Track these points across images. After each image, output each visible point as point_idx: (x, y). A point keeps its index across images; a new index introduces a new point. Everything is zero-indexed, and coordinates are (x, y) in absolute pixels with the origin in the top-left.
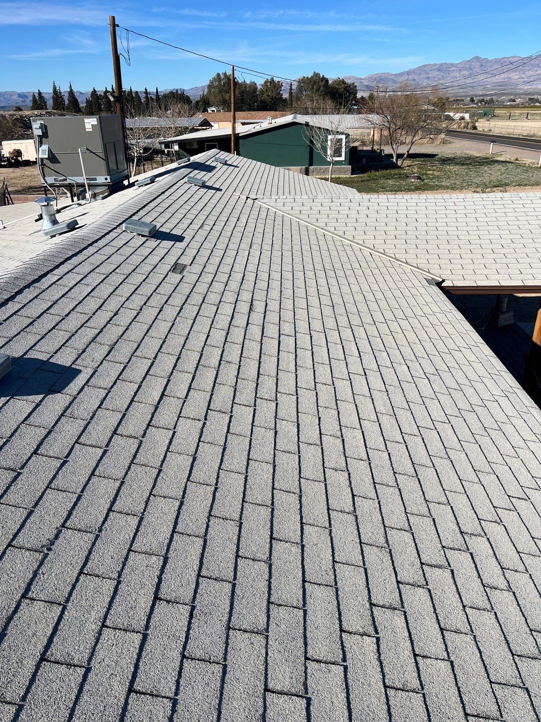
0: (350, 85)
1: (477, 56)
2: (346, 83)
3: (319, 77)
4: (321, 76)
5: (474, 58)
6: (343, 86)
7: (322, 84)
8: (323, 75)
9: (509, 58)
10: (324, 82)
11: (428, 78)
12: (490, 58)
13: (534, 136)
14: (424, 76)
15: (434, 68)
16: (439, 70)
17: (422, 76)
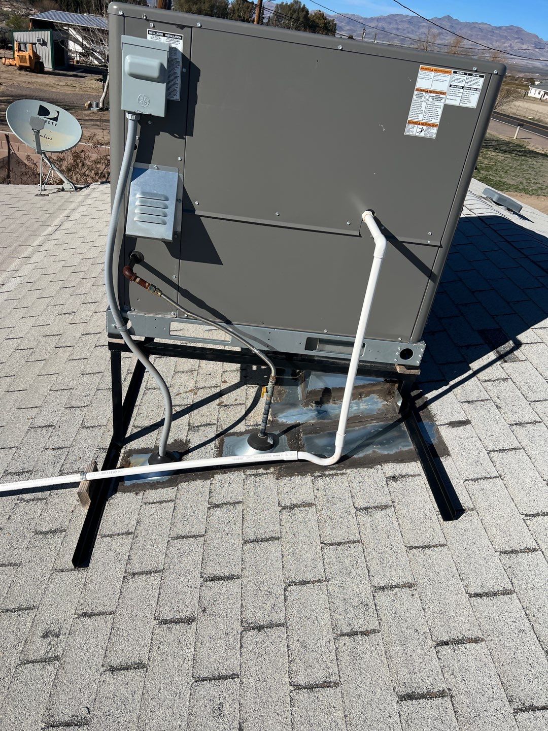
0: (329, 22)
1: (449, 16)
2: (326, 19)
3: (300, 5)
4: (302, 6)
5: (445, 17)
6: (322, 21)
7: (302, 15)
8: (304, 5)
9: (480, 24)
10: (304, 13)
11: (398, 29)
12: (461, 20)
13: (539, 120)
14: (393, 26)
15: (405, 19)
16: (410, 22)
17: (391, 26)
